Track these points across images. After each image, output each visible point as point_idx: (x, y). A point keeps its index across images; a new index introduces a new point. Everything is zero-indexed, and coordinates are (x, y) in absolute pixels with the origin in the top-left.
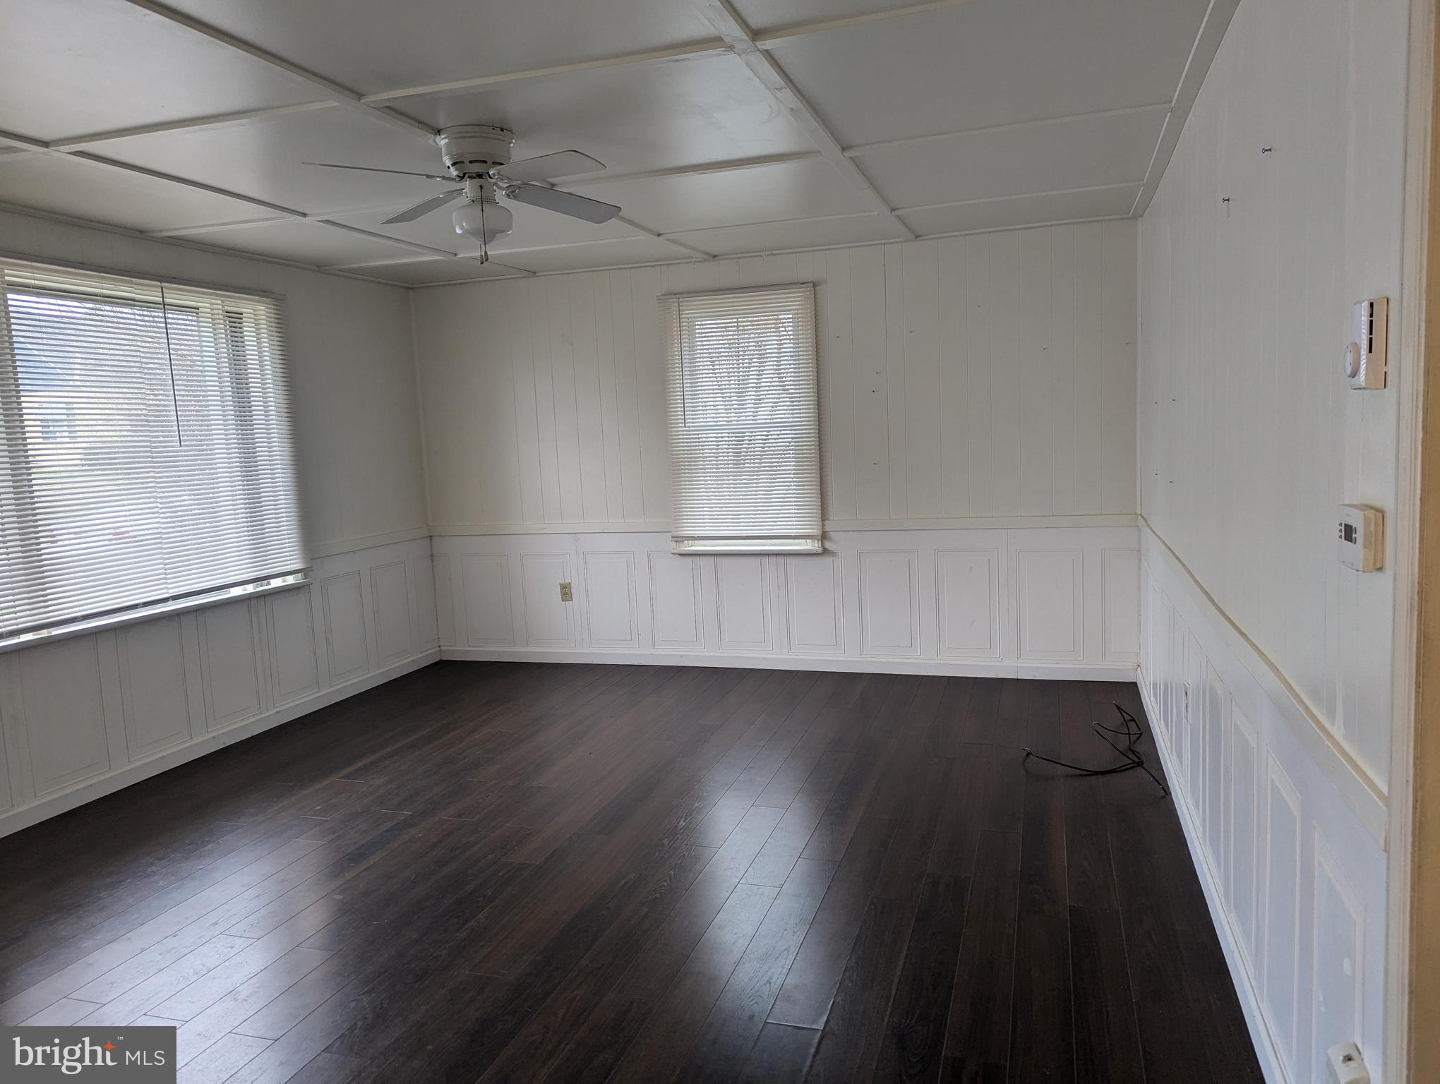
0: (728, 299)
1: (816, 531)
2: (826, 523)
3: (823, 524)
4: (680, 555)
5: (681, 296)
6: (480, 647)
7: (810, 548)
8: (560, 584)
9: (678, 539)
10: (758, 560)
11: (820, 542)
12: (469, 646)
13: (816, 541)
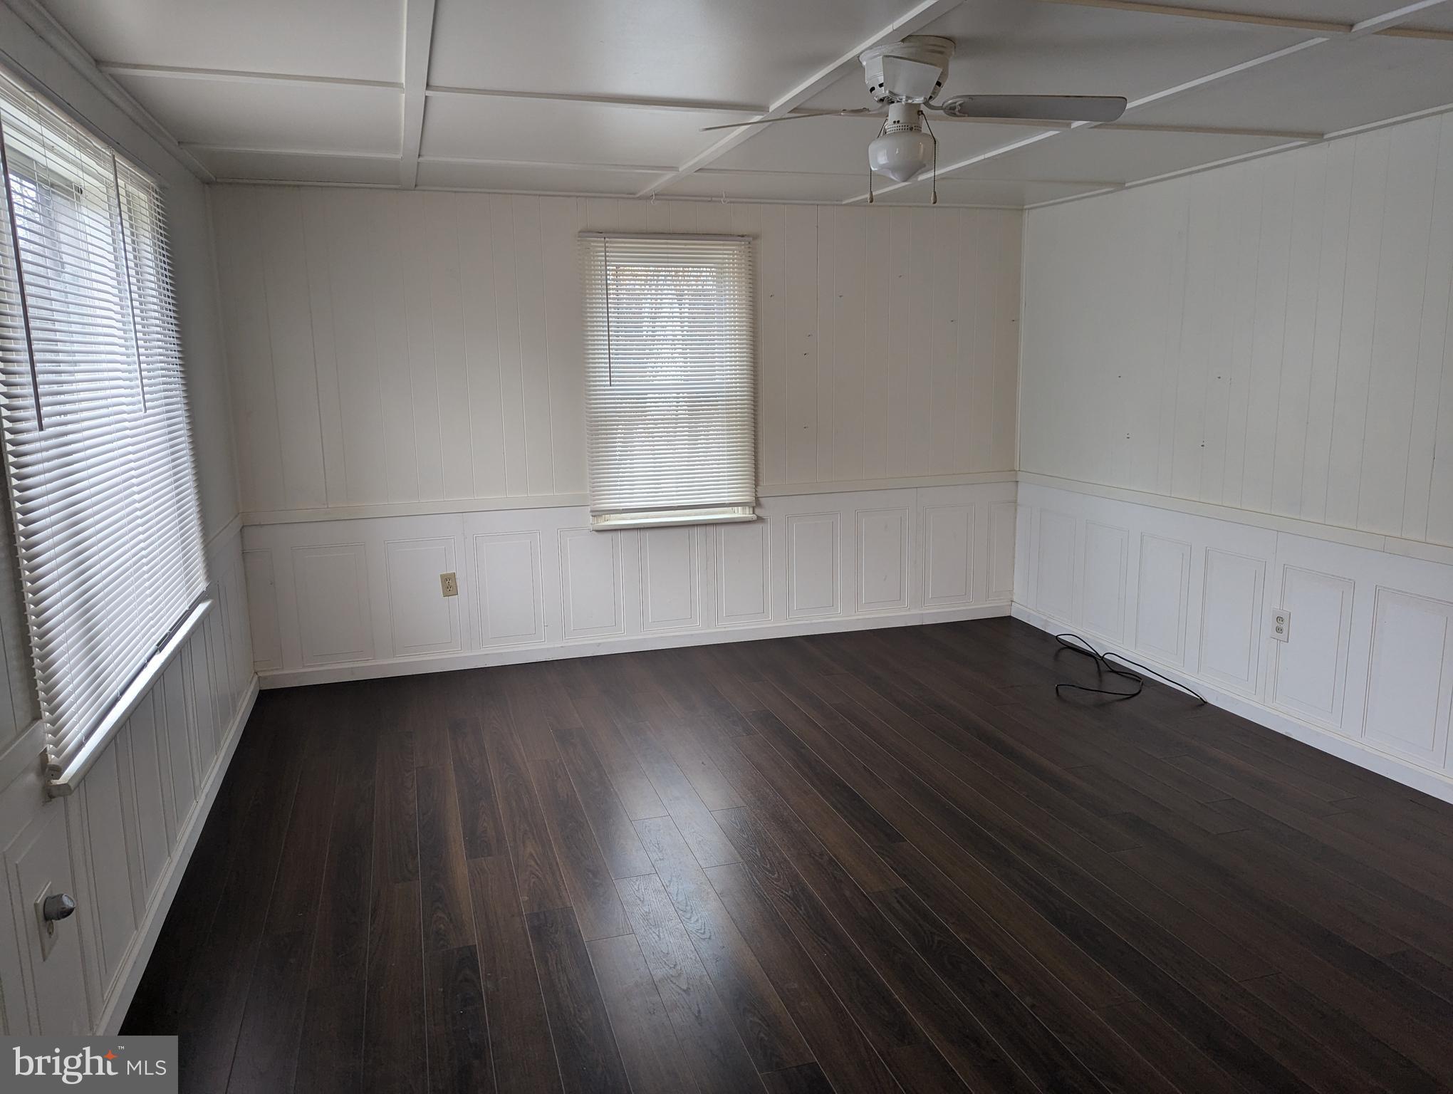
0: (660, 244)
1: (747, 497)
2: (759, 489)
3: (756, 491)
4: (597, 531)
5: (608, 235)
6: (322, 665)
7: (740, 516)
8: (441, 575)
9: (597, 514)
10: (685, 531)
11: (751, 509)
12: (304, 667)
13: (747, 508)
